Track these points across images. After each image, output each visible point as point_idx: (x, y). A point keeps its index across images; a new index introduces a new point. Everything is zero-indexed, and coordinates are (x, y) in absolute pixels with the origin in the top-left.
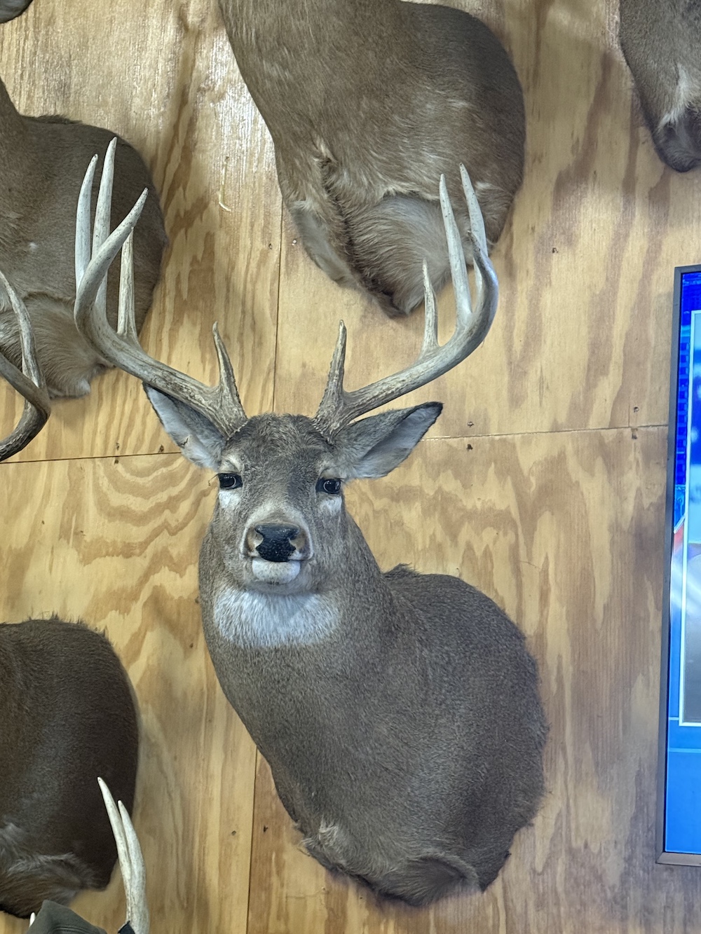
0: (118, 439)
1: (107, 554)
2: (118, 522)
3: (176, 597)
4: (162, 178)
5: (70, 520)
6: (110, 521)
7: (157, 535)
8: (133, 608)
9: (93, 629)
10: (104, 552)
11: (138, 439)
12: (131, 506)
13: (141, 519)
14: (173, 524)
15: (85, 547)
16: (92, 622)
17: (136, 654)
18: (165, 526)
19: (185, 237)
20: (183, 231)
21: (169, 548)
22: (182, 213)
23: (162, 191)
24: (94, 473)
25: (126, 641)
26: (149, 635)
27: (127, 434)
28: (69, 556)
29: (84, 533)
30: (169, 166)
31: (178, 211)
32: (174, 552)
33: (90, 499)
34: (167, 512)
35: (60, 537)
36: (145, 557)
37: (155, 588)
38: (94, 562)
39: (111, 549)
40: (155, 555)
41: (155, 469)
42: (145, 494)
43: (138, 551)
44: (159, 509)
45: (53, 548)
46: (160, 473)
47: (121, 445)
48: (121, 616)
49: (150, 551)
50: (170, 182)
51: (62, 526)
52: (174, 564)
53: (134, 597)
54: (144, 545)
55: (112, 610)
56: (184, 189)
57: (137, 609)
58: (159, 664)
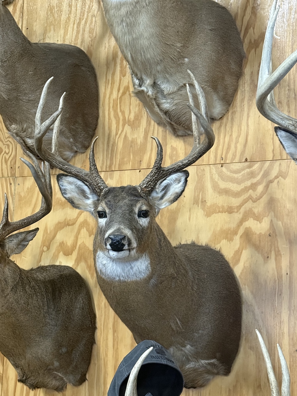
0: (222, 155)
1: (219, 212)
2: (224, 196)
3: (258, 233)
4: (241, 24)
5: (198, 195)
6: (220, 196)
7: (246, 202)
8: (234, 238)
9: (214, 248)
10: (217, 211)
11: (233, 155)
12: (231, 188)
13: (237, 195)
14: (255, 197)
15: (207, 208)
16: (213, 245)
17: (238, 261)
18: (250, 198)
19: (255, 53)
20: (253, 50)
21: (253, 209)
22: (253, 41)
23: (241, 30)
24: (210, 172)
25: (232, 255)
26: (244, 251)
27: (227, 153)
28: (199, 213)
29: (207, 202)
30: (244, 17)
31: (250, 40)
32: (256, 211)
33: (209, 185)
34: (251, 191)
35: (194, 204)
36: (240, 213)
37: (246, 228)
38: (213, 216)
39: (221, 210)
40: (245, 212)
41: (243, 169)
42: (239, 182)
43: (236, 210)
44: (246, 189)
45: (190, 209)
46: (246, 172)
47: (224, 158)
48: (229, 243)
49: (242, 210)
50: (246, 25)
51: (194, 198)
52: (256, 217)
53: (235, 233)
54: (239, 207)
55: (223, 239)
56: (254, 28)
57: (237, 239)
58: (250, 266)
